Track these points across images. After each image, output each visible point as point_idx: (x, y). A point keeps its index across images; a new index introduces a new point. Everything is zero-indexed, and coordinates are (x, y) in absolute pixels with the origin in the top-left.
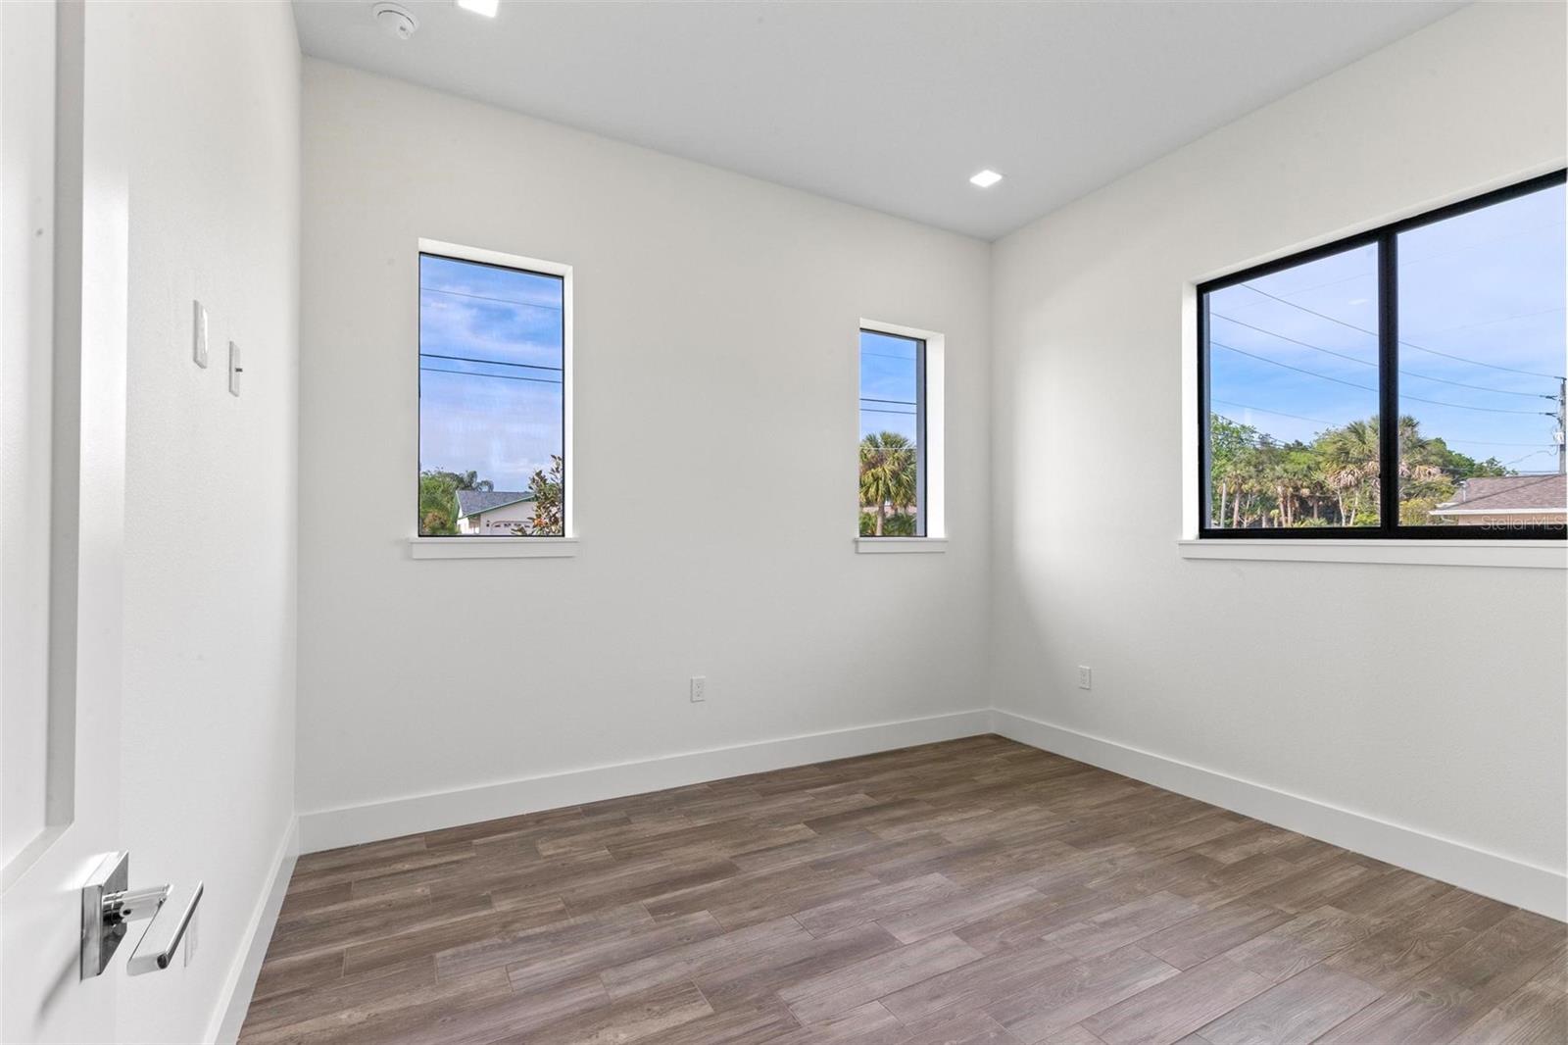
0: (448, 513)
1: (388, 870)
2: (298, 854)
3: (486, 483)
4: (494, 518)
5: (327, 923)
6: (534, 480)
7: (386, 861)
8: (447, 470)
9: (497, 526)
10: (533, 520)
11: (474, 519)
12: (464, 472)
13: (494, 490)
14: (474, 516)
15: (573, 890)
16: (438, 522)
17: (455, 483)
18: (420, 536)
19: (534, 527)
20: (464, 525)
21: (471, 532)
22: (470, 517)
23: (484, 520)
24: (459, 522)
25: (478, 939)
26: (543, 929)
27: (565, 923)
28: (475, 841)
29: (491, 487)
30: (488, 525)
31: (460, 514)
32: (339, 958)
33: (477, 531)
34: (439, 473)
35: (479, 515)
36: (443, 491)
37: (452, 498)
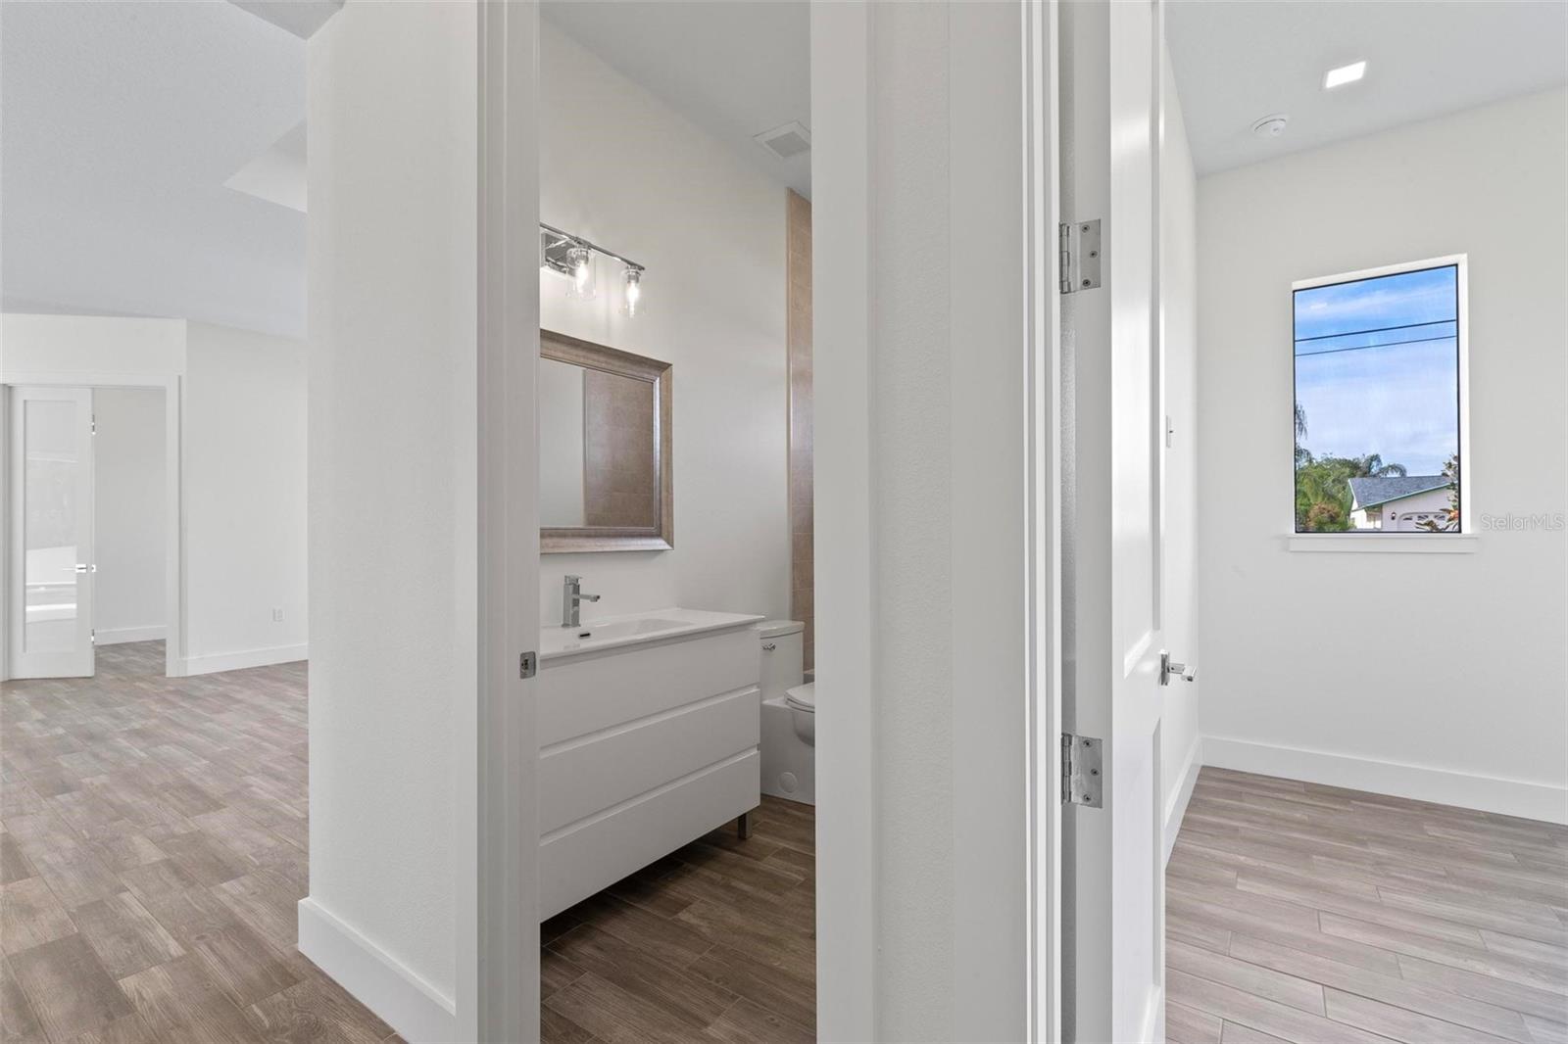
0: (1341, 505)
1: (1271, 795)
2: (1202, 763)
3: (1394, 468)
4: (1402, 509)
5: (1225, 808)
6: (1450, 465)
7: (1267, 788)
8: (1338, 456)
9: (1407, 519)
10: (1449, 512)
11: (1374, 511)
12: (1360, 456)
13: (1408, 475)
14: (1374, 507)
15: (1460, 868)
16: (1326, 515)
17: (1347, 470)
18: (1296, 532)
19: (1450, 520)
20: (1359, 518)
21: (1370, 526)
22: (1367, 509)
23: (1387, 512)
24: (1353, 515)
25: (1354, 862)
26: (1421, 880)
27: (1445, 885)
28: (1353, 802)
29: (1403, 472)
30: (1393, 518)
31: (1355, 505)
32: (1236, 829)
33: (1378, 524)
34: (1327, 460)
35: (1380, 506)
36: (1333, 481)
37: (1344, 488)
